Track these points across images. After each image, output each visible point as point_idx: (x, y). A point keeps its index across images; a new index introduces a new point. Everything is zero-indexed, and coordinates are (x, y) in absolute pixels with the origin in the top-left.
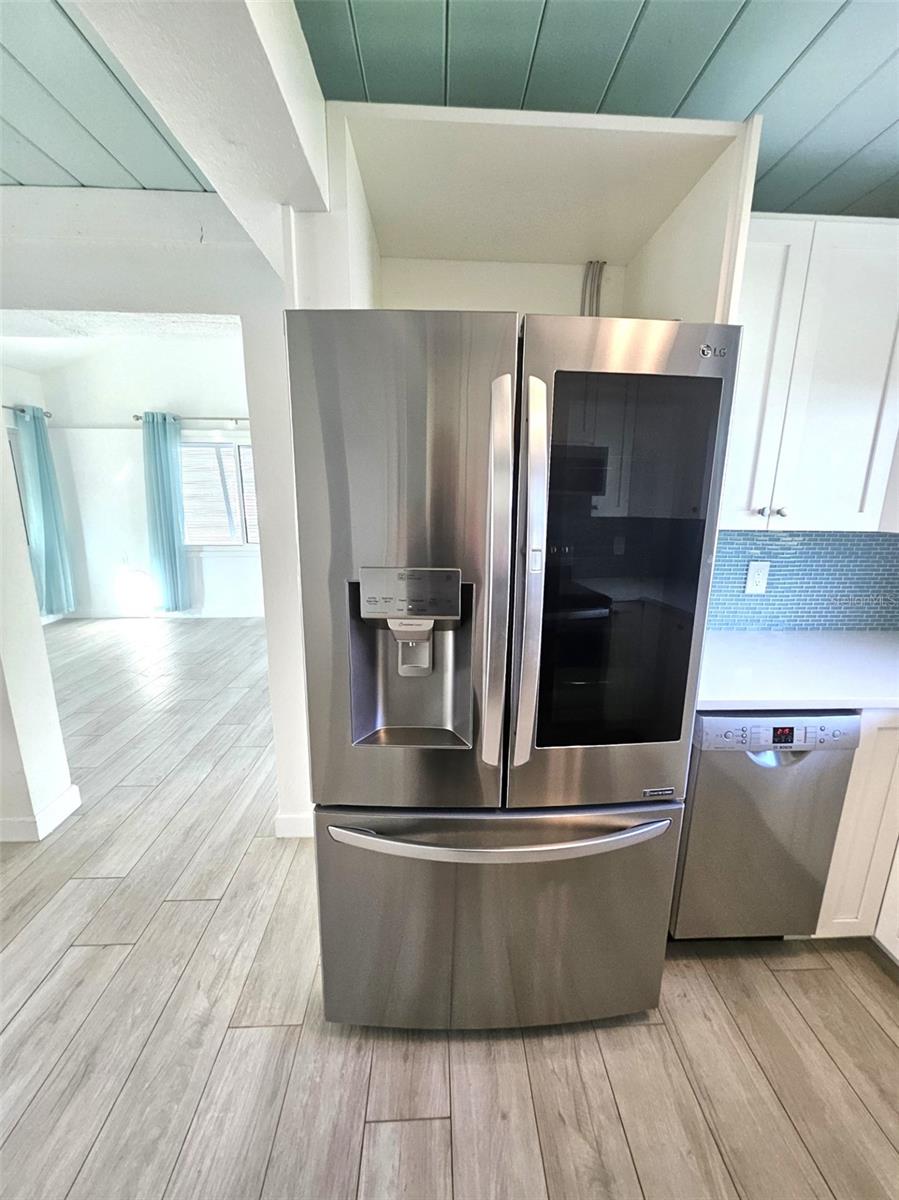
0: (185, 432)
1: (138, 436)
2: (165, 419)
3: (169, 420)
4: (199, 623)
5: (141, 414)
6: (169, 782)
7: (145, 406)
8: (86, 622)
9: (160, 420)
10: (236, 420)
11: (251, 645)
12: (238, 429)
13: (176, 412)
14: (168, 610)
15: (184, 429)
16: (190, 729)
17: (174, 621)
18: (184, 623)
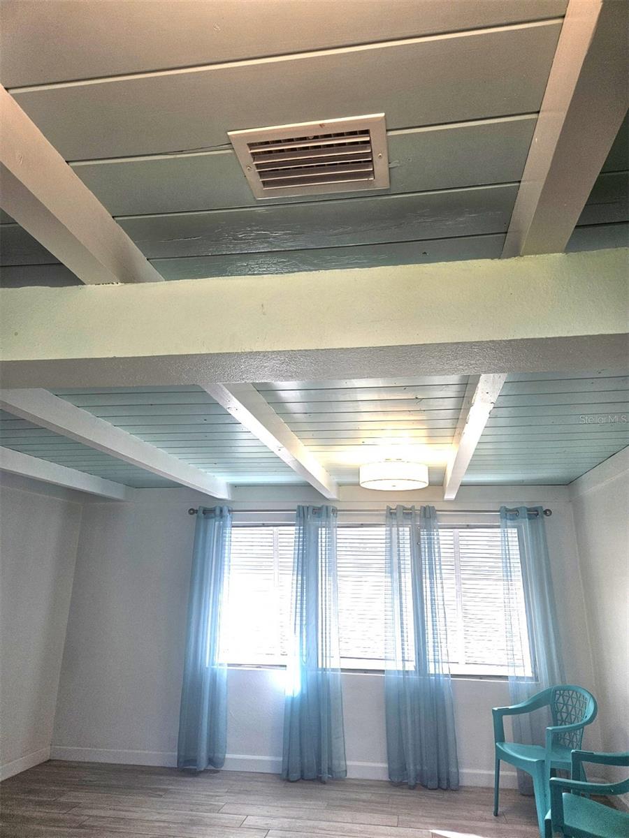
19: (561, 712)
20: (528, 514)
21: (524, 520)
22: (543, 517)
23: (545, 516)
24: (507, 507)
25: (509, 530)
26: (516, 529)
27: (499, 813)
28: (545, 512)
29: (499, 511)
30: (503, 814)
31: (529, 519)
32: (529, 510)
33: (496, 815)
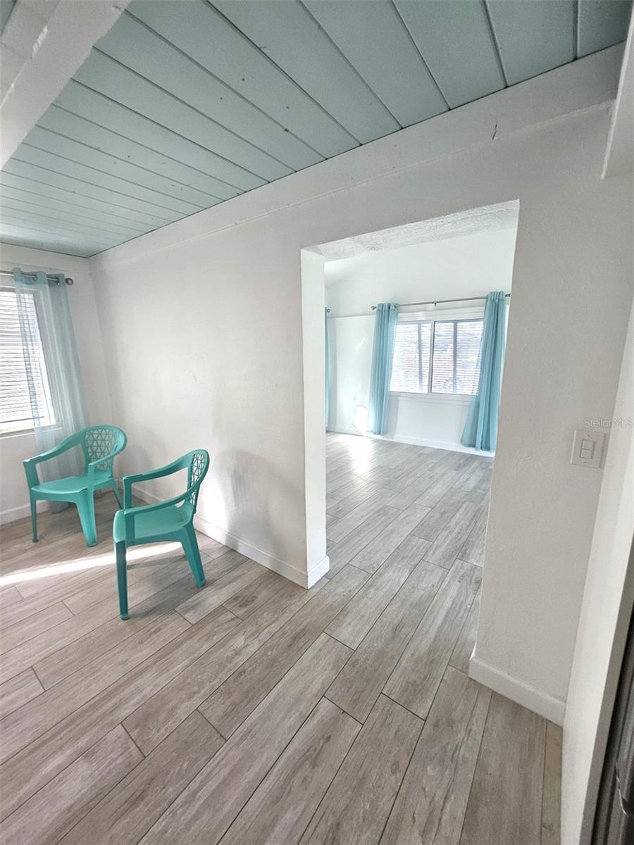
0: (400, 315)
1: (372, 319)
2: (389, 307)
3: (392, 307)
4: (393, 445)
5: (377, 306)
6: (380, 575)
7: (378, 300)
8: (332, 433)
9: (387, 308)
10: (435, 303)
11: (429, 470)
12: (436, 310)
13: (396, 302)
14: (375, 434)
15: (401, 312)
16: (392, 532)
17: (378, 441)
18: (382, 443)
19: (92, 447)
20: (49, 280)
21: (44, 285)
22: (65, 285)
23: (66, 284)
24: (22, 270)
25: (26, 296)
26: (32, 295)
27: (38, 538)
28: (67, 280)
29: (11, 273)
30: (42, 537)
31: (49, 286)
32: (48, 276)
33: (36, 540)
